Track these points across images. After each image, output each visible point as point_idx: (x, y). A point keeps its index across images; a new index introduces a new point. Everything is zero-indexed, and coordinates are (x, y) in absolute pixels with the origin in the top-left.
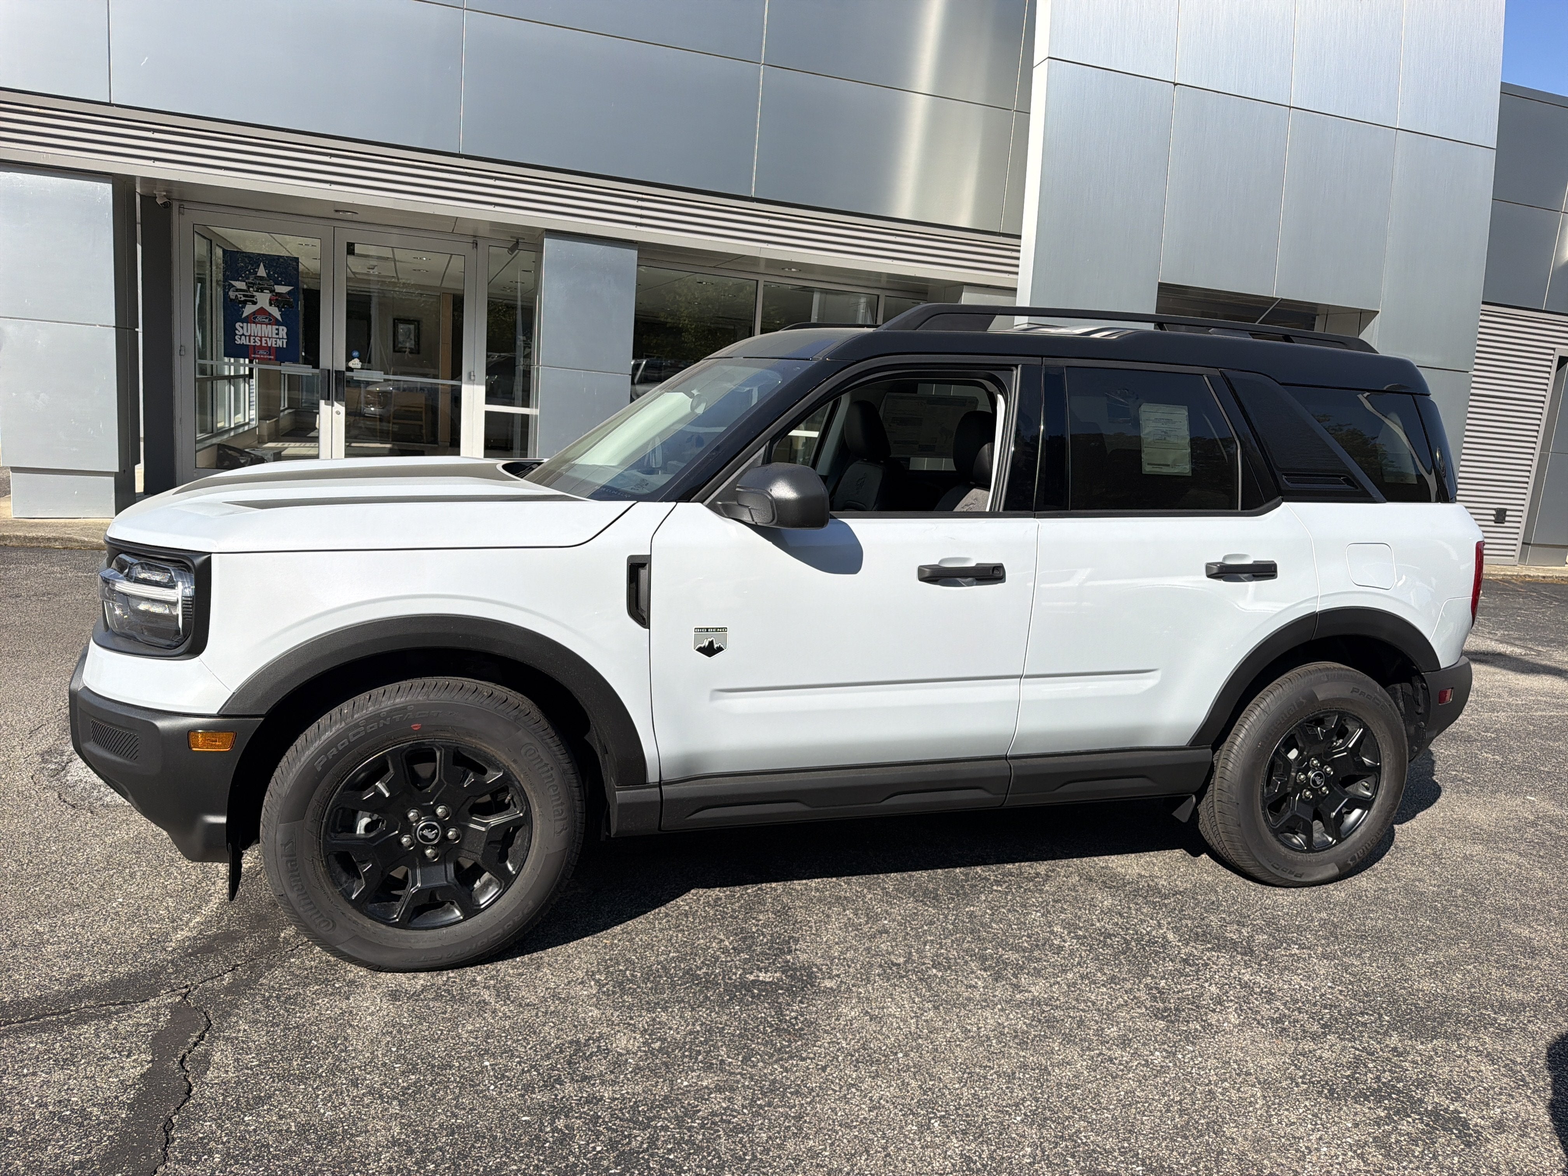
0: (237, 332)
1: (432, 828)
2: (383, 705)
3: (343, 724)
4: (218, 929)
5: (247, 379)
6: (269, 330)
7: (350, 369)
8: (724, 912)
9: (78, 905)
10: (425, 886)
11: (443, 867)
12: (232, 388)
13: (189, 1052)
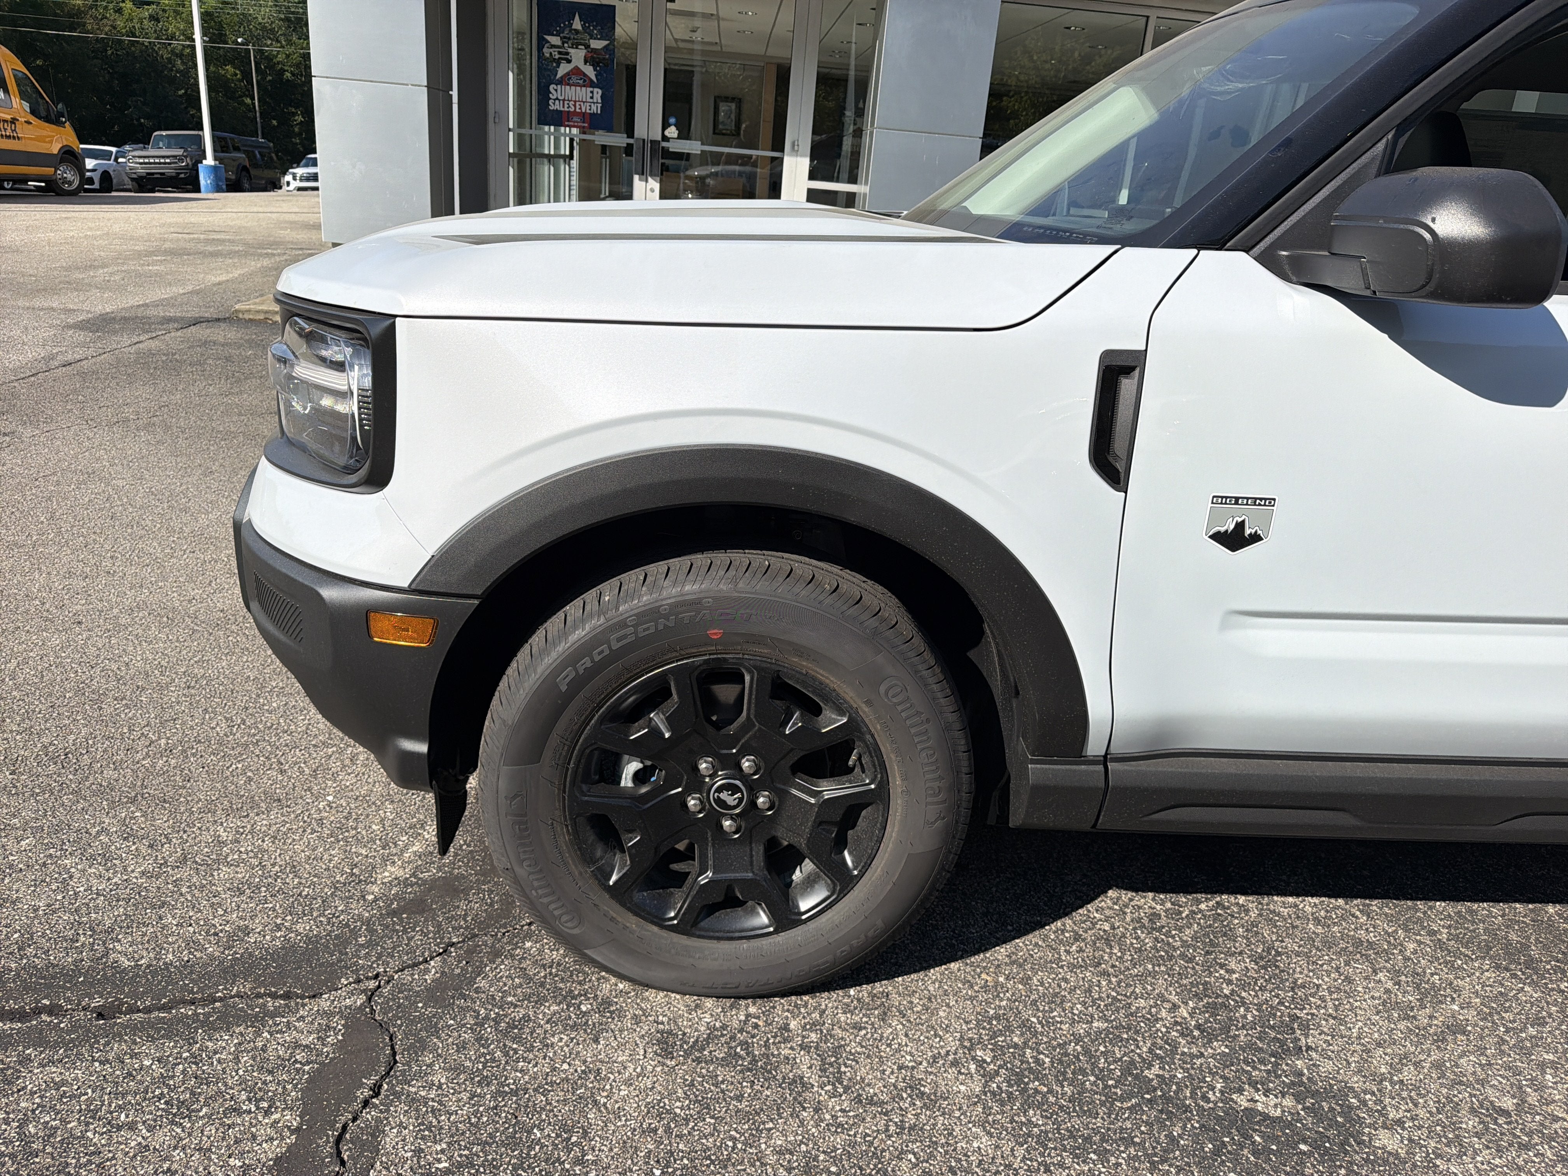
0: (551, 95)
1: (734, 789)
2: (665, 594)
3: (602, 620)
4: (439, 869)
5: (567, 160)
6: (583, 93)
7: (665, 138)
8: (1169, 944)
9: (279, 800)
10: (719, 876)
11: (748, 849)
12: (552, 168)
13: (354, 1119)
